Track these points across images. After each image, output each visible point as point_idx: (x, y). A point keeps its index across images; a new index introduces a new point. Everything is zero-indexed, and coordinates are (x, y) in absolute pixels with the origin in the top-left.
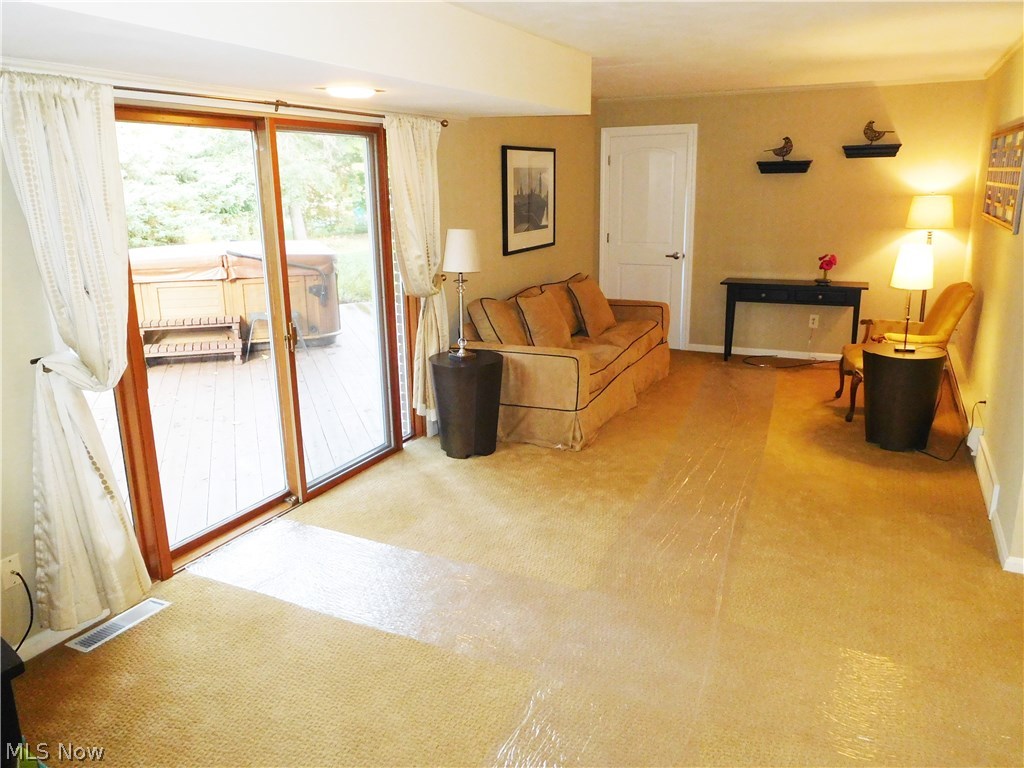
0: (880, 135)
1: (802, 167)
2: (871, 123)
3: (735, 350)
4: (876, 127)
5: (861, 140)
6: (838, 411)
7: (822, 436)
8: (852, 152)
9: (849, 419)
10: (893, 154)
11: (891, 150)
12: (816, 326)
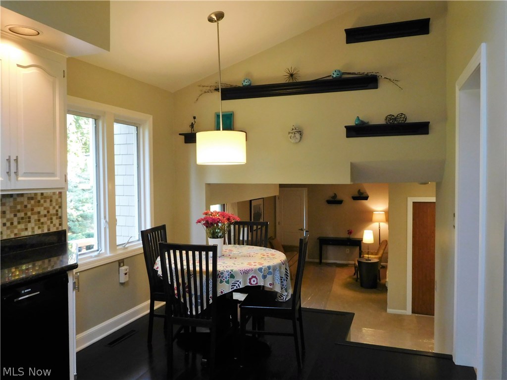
0: (362, 193)
1: (340, 202)
2: (360, 190)
3: (323, 261)
4: (361, 191)
5: (356, 194)
6: (354, 279)
7: (348, 286)
8: (355, 198)
9: (357, 281)
10: (367, 199)
11: (366, 198)
12: (348, 252)
